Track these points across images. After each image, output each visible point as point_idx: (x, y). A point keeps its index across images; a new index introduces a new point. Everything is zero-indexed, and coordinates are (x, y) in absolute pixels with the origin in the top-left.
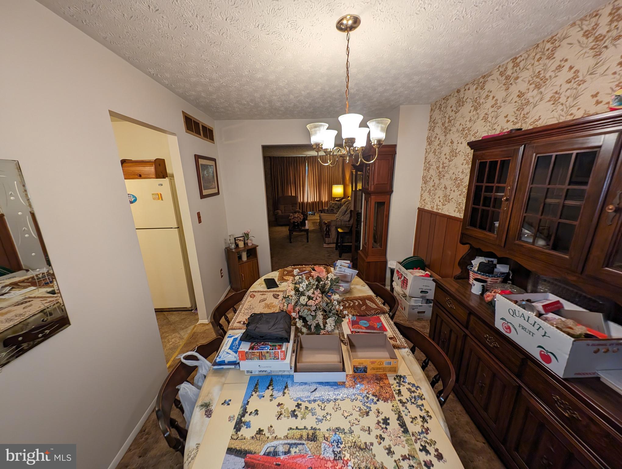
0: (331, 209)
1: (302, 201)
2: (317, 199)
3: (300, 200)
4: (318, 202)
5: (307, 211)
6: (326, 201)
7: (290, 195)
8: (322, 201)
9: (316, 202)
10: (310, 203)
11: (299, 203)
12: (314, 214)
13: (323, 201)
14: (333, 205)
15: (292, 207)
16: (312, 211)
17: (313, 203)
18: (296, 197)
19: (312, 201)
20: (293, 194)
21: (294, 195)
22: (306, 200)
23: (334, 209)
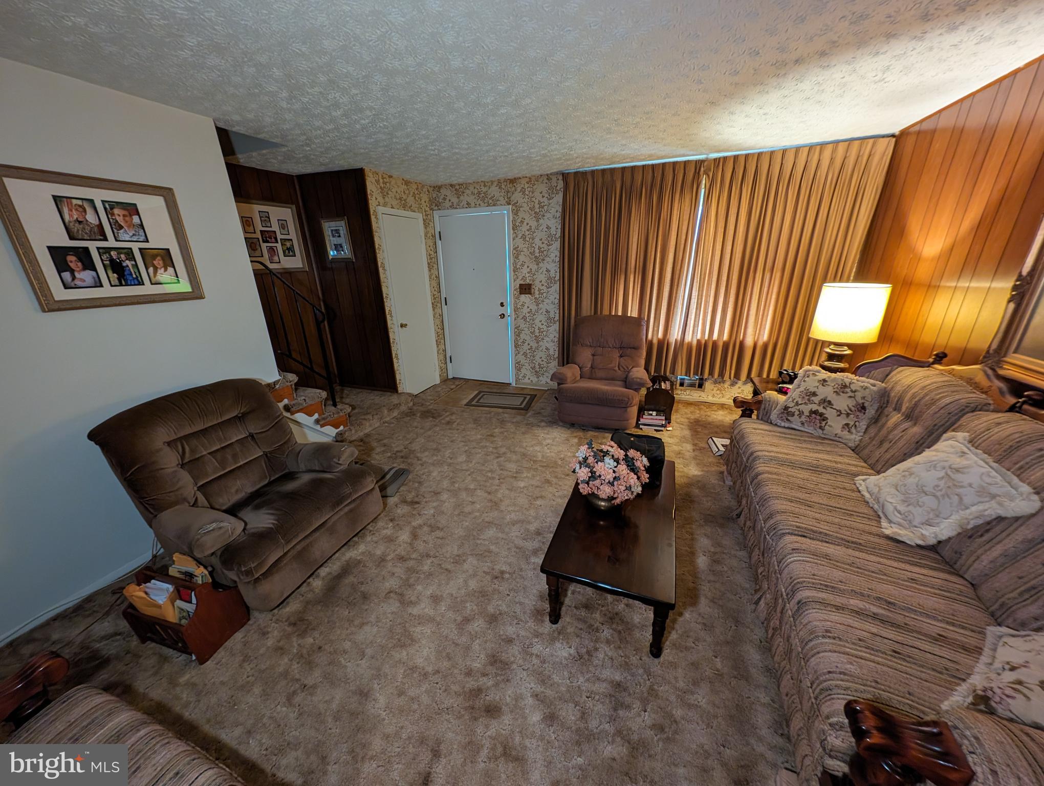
0: (812, 412)
1: (660, 335)
2: (721, 334)
3: (654, 332)
4: (726, 345)
5: (673, 372)
6: (760, 343)
7: (620, 313)
8: (742, 344)
9: (715, 344)
10: (690, 346)
11: (650, 344)
12: (701, 386)
13: (749, 342)
14: (826, 392)
15: (621, 356)
16: (696, 373)
17: (702, 347)
18: (638, 323)
19: (699, 337)
20: (633, 312)
21: (635, 314)
22: (675, 334)
23: (829, 413)
